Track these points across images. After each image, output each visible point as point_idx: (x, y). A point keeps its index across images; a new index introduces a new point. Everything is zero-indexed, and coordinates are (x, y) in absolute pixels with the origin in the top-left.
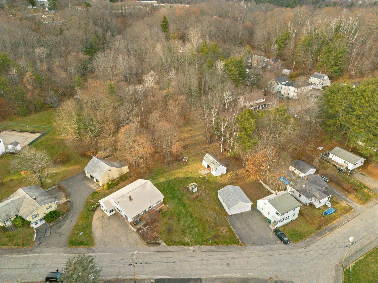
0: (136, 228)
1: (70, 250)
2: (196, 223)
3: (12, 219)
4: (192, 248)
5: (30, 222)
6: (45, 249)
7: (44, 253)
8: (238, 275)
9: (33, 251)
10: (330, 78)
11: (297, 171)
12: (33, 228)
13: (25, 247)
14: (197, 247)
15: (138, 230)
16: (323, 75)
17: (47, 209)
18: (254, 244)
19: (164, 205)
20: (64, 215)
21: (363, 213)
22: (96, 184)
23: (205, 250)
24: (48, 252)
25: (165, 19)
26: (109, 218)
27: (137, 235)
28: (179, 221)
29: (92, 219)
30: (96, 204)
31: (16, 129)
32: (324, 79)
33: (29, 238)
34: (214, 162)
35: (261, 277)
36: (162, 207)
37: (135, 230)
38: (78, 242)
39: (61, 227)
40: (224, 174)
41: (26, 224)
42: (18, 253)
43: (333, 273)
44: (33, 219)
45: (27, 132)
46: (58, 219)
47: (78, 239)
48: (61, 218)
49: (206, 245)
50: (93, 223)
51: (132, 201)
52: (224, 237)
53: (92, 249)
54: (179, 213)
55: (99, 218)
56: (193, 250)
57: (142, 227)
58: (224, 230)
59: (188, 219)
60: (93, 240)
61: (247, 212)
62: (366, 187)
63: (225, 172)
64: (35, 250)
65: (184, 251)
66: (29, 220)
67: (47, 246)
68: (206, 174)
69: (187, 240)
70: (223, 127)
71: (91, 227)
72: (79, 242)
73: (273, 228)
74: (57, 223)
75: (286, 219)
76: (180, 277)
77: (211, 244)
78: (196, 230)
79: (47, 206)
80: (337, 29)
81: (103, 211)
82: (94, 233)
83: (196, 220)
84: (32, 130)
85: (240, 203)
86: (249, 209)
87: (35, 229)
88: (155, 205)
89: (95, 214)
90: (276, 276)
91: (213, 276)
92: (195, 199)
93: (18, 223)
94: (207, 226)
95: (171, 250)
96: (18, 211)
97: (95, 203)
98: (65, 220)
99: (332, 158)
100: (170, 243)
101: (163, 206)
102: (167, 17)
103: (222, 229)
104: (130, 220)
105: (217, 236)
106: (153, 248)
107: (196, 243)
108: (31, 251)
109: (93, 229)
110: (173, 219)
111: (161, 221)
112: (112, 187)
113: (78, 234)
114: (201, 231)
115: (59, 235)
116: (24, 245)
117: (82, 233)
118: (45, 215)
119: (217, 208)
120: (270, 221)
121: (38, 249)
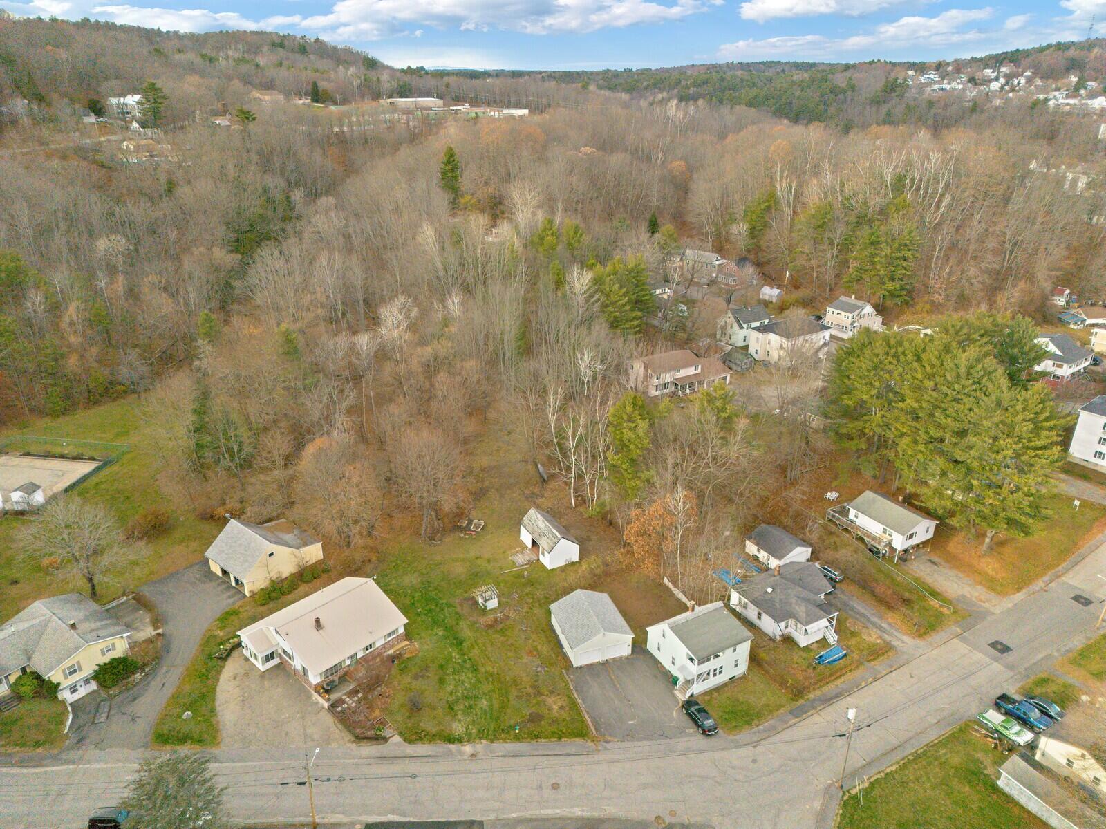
0: (328, 700)
2: (486, 688)
3: (12, 679)
4: (468, 749)
5: (59, 684)
6: (92, 753)
7: (88, 762)
8: (578, 812)
9: (60, 759)
10: (880, 310)
11: (763, 555)
12: (63, 702)
13: (40, 750)
14: (480, 746)
15: (333, 706)
16: (859, 303)
17: (103, 654)
18: (628, 736)
19: (407, 642)
20: (147, 670)
21: (918, 660)
22: (234, 591)
23: (501, 754)
24: (98, 761)
25: (452, 156)
26: (263, 675)
27: (331, 716)
28: (441, 681)
29: (218, 680)
30: (231, 641)
31: (32, 450)
32: (863, 313)
33: (52, 727)
34: (546, 532)
35: (634, 815)
36: (403, 647)
37: (326, 705)
38: (177, 736)
39: (135, 699)
40: (573, 564)
41: (46, 689)
42: (22, 763)
43: (817, 805)
44: (66, 678)
45: (62, 457)
46: (130, 680)
47: (177, 729)
48: (138, 676)
49: (505, 740)
50: (218, 689)
51: (321, 631)
52: (555, 721)
53: (211, 753)
54: (443, 663)
55: (235, 678)
56: (470, 753)
57: (344, 697)
58: (555, 704)
59: (467, 678)
60: (217, 731)
61: (621, 658)
62: (934, 594)
63: (576, 558)
64: (64, 756)
65: (449, 755)
66: (55, 681)
67: (97, 745)
68: (526, 564)
69: (458, 728)
70: (573, 441)
71: (214, 700)
72: (181, 735)
73: (682, 697)
74: (128, 689)
75: (715, 675)
77: (517, 738)
78: (484, 703)
79: (103, 644)
80: (899, 183)
81: (247, 659)
82: (220, 714)
83: (486, 679)
84: (75, 453)
85: (601, 635)
86: (626, 651)
87: (71, 704)
88: (382, 642)
89: (226, 667)
90: (673, 814)
91: (514, 815)
92: (489, 626)
93: (27, 689)
94: (514, 693)
95: (415, 755)
96: (29, 659)
97: (229, 640)
98: (149, 683)
99: (855, 519)
100: (414, 736)
101: (407, 645)
102: (456, 150)
103: (550, 701)
104: (315, 679)
105: (535, 718)
106: (368, 750)
107: (481, 735)
108: (56, 760)
109: (217, 703)
110: (428, 677)
111: (396, 683)
112: (277, 599)
113: (179, 716)
114: (496, 705)
115: (130, 718)
116: (38, 744)
117: (189, 713)
118: (97, 668)
119: (545, 650)
120: (675, 681)
121: (72, 755)
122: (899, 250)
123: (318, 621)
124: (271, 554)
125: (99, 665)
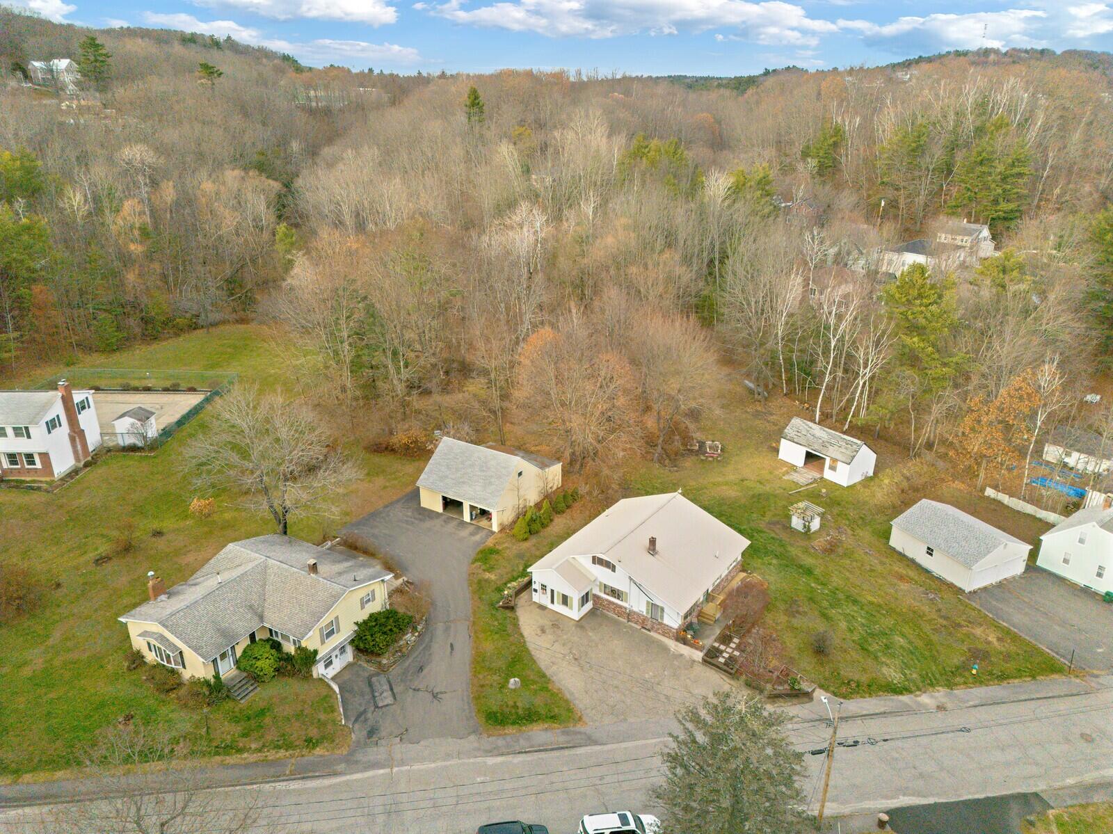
0: (700, 649)
1: (501, 742)
2: (886, 622)
3: (239, 652)
4: (926, 700)
5: (316, 652)
6: (400, 749)
7: (402, 763)
9: (357, 762)
12: (321, 680)
13: (318, 751)
14: (940, 695)
15: (711, 657)
16: (973, 226)
17: (363, 603)
19: (744, 574)
20: (420, 627)
22: (471, 528)
23: (977, 702)
24: (422, 760)
25: (476, 98)
26: (580, 624)
27: (713, 672)
28: (826, 617)
29: (522, 635)
30: (509, 585)
31: (101, 383)
32: (981, 236)
33: (322, 717)
34: (832, 441)
36: (744, 579)
37: (698, 655)
38: (517, 713)
39: (421, 669)
40: (871, 478)
42: (303, 773)
44: (323, 642)
45: (148, 389)
46: (401, 643)
47: (511, 703)
48: (409, 637)
49: (966, 685)
50: (530, 647)
51: (657, 556)
52: (1007, 656)
53: (580, 733)
54: (809, 595)
55: (543, 631)
56: (935, 706)
57: (716, 645)
58: (988, 636)
60: (567, 702)
61: (1014, 577)
63: (871, 473)
64: (359, 756)
65: (908, 710)
66: (311, 648)
67: (403, 735)
68: (811, 483)
69: (892, 673)
71: (535, 662)
72: (520, 712)
74: (404, 656)
76: (960, 796)
77: (981, 681)
78: (900, 641)
79: (361, 592)
81: (542, 608)
82: (554, 678)
83: (879, 612)
84: (168, 384)
85: (1002, 546)
86: (1019, 568)
87: (333, 679)
88: (727, 572)
89: (522, 618)
91: (1070, 781)
92: (829, 551)
93: (266, 663)
94: (927, 627)
95: (864, 713)
96: (261, 618)
97: (506, 584)
98: (428, 647)
100: (843, 689)
103: (978, 632)
105: (980, 655)
107: (929, 681)
108: (351, 763)
109: (542, 666)
110: (805, 612)
111: (770, 621)
112: (537, 532)
113: (503, 686)
114: (918, 643)
115: (429, 696)
116: (310, 743)
117: (517, 679)
118: (356, 628)
119: (912, 574)
121: (374, 753)
122: (1013, 165)
123: (653, 542)
124: (520, 474)
125: (356, 623)
